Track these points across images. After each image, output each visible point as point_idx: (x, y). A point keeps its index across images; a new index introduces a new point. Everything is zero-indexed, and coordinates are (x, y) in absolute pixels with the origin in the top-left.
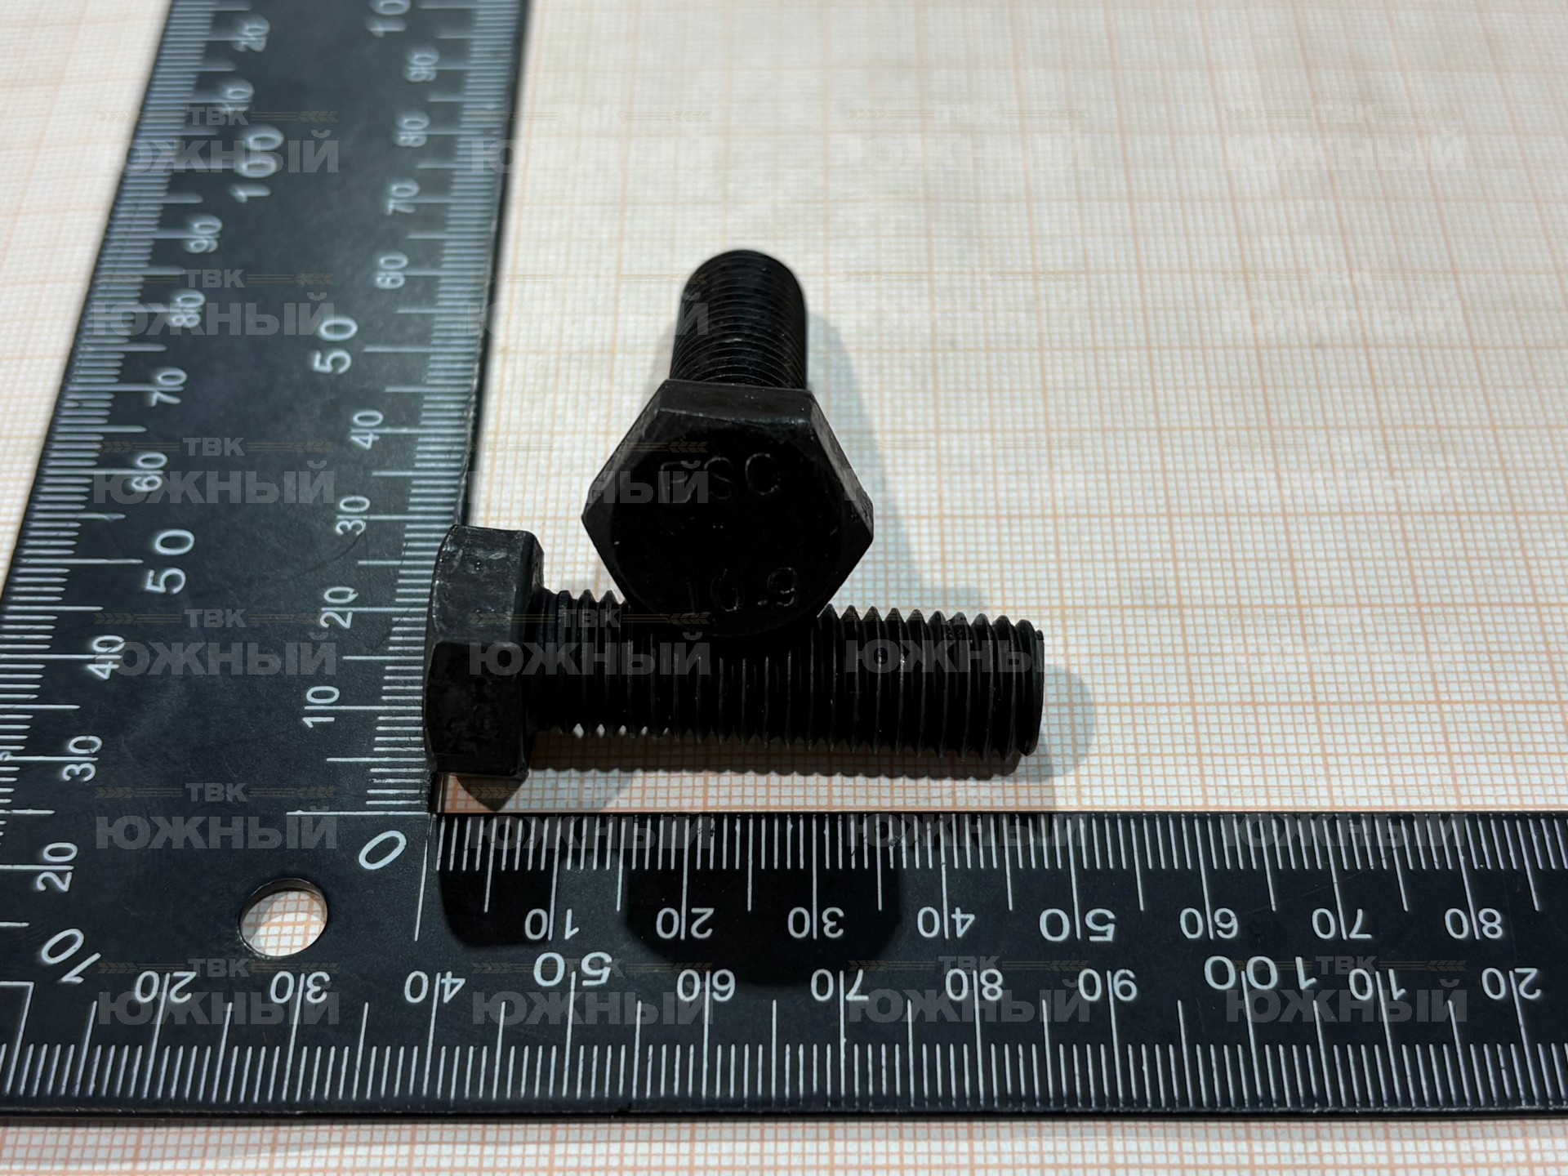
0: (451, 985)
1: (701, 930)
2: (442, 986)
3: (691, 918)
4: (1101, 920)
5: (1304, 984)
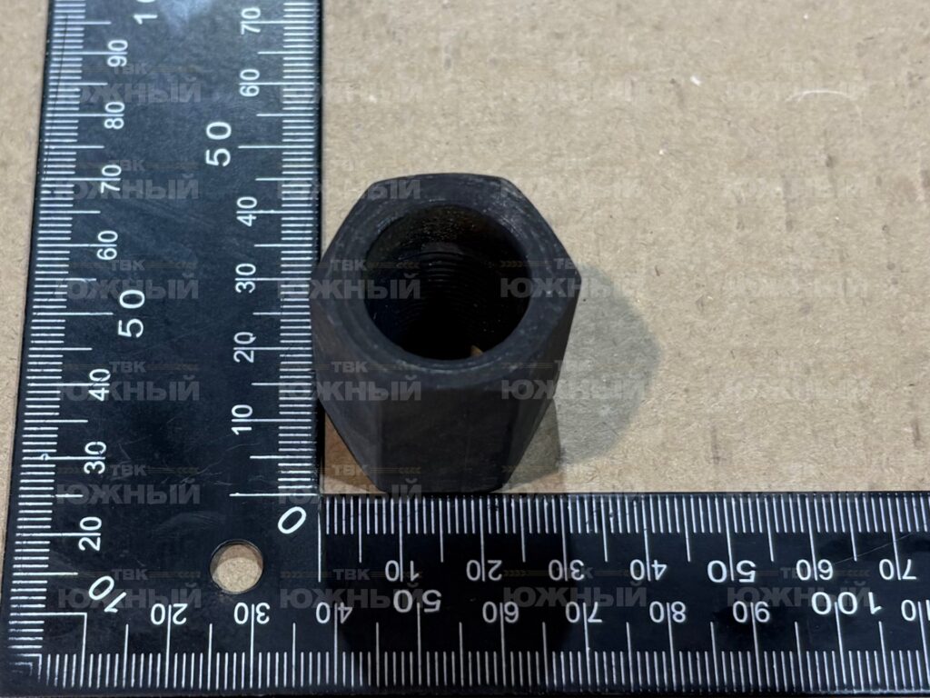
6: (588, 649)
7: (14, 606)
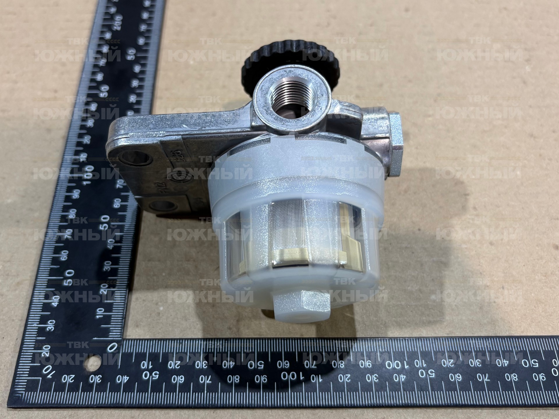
0: (126, 379)
1: (178, 366)
2: (124, 379)
3: (175, 364)
4: (261, 364)
5: (302, 378)
6: (206, 392)
7: (18, 375)
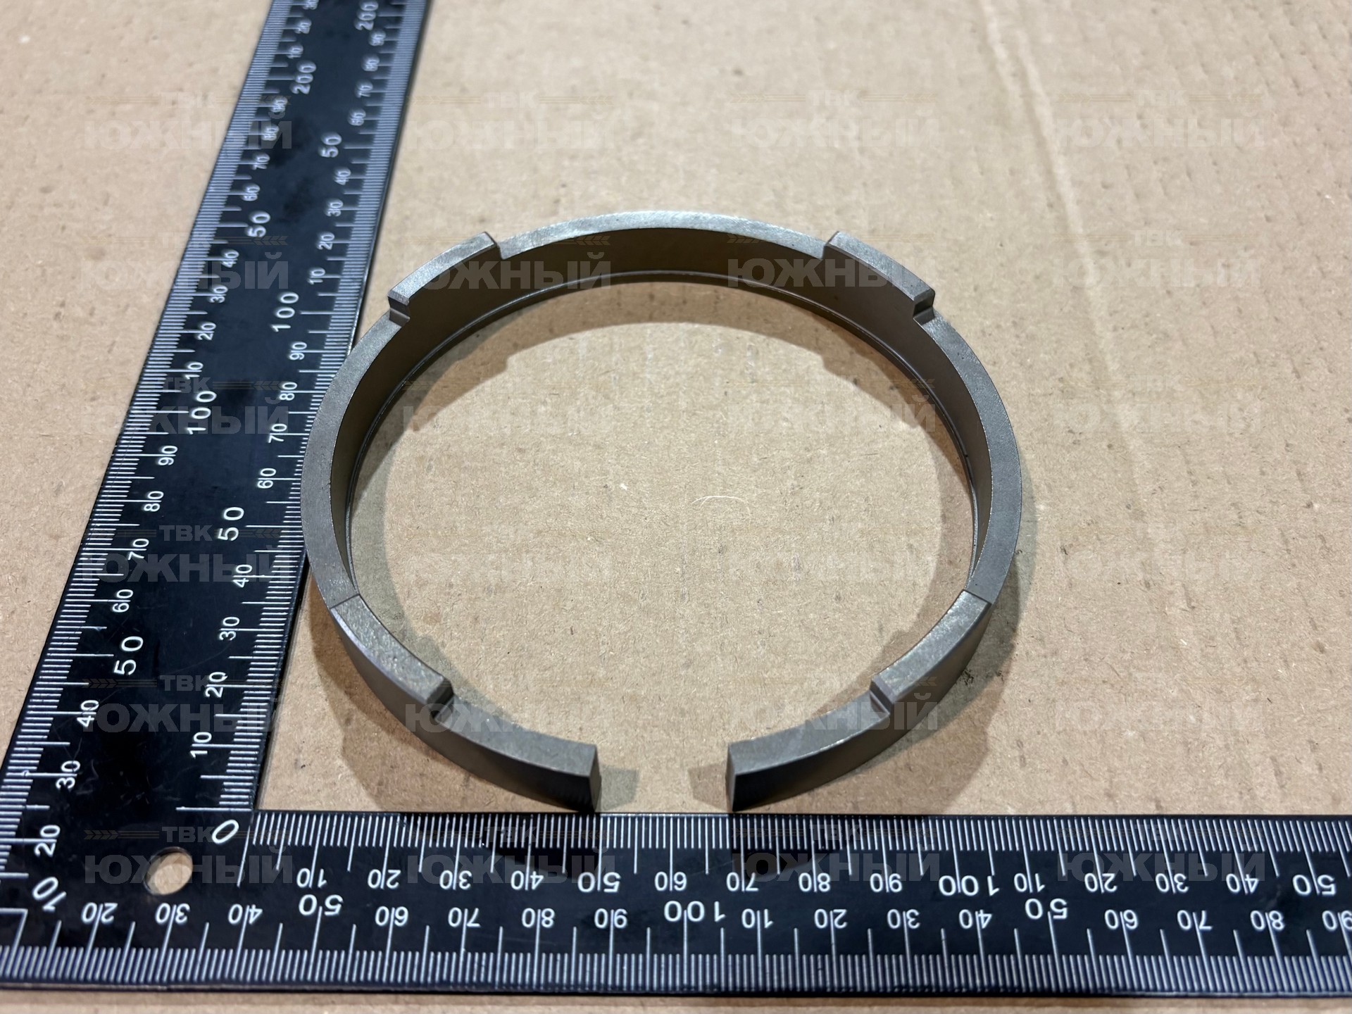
6: (463, 950)
